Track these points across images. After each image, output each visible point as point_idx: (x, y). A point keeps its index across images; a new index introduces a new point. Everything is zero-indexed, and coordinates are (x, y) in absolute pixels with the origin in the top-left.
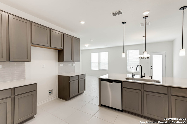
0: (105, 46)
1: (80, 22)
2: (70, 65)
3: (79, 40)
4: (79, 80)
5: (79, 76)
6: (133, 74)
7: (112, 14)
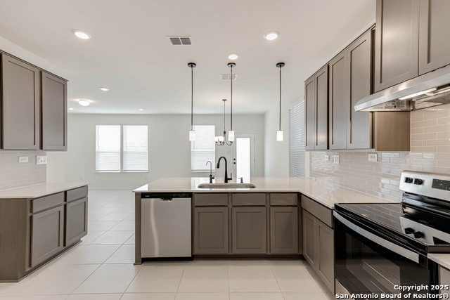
0: (141, 111)
1: (73, 31)
2: (24, 159)
3: (63, 82)
4: (65, 206)
5: (66, 192)
6: (211, 176)
7: (169, 40)
